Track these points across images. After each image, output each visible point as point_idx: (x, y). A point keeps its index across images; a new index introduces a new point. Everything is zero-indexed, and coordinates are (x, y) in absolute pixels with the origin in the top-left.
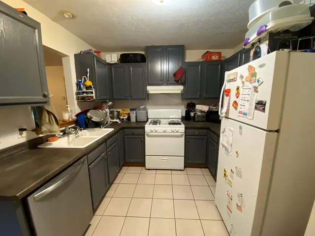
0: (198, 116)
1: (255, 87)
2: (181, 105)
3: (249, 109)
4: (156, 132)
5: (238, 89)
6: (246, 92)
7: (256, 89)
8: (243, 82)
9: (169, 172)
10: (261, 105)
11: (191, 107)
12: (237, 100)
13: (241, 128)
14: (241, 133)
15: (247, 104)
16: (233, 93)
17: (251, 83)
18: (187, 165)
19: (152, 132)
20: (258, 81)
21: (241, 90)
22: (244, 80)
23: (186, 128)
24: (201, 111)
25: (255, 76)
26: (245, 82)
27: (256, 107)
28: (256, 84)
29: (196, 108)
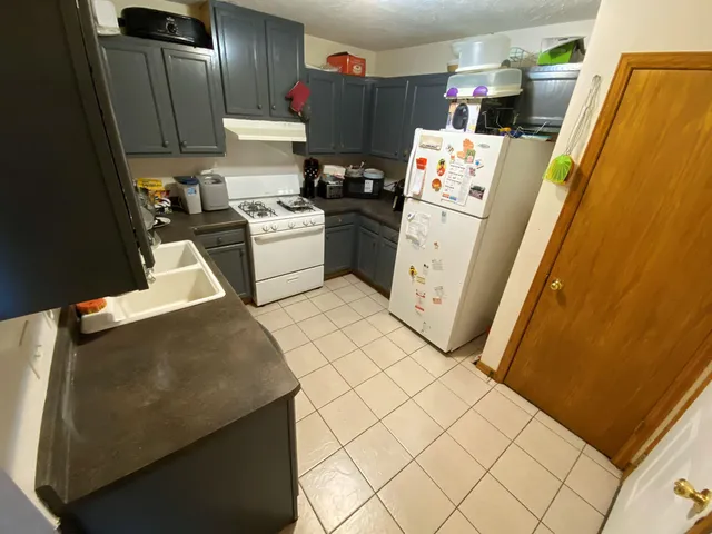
0: (331, 188)
1: (471, 169)
2: (293, 164)
3: (461, 193)
4: (275, 230)
5: (442, 163)
6: (458, 171)
7: (472, 172)
8: (453, 157)
9: (302, 297)
10: (477, 191)
11: (311, 167)
12: (441, 178)
13: (444, 214)
14: (443, 221)
15: (457, 187)
16: (432, 167)
17: (466, 162)
18: (328, 276)
19: (266, 231)
20: (478, 163)
21: (447, 166)
22: (454, 153)
23: (326, 215)
24: (335, 178)
25: (473, 155)
26: (456, 158)
27: (470, 192)
28: (474, 166)
29: (325, 171)
